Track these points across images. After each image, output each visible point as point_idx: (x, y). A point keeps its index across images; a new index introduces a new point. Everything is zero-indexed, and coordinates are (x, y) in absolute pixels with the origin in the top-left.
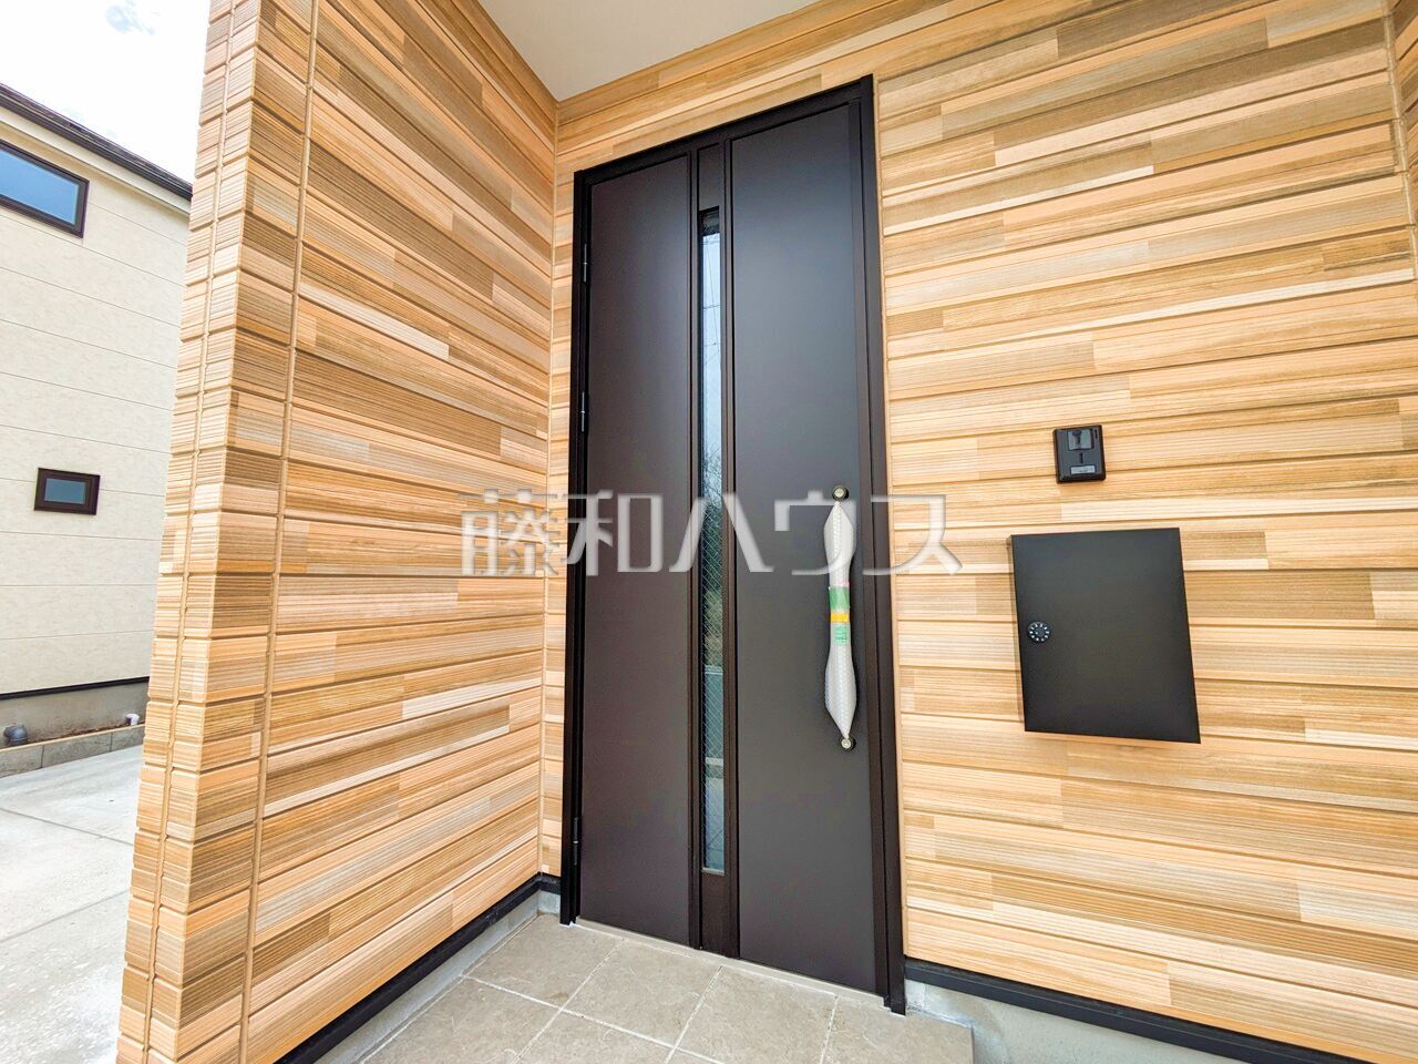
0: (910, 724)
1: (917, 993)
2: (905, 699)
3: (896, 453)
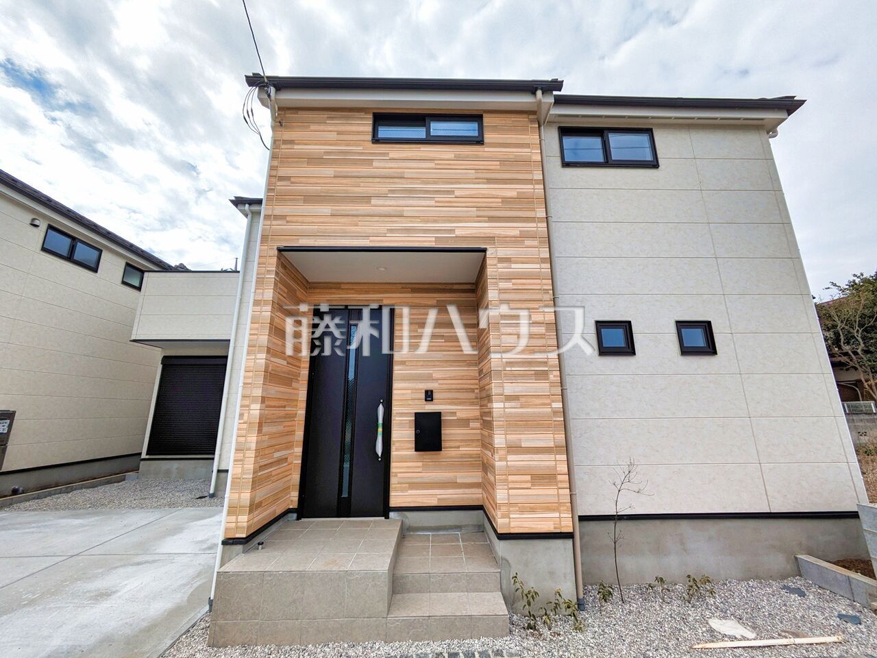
0: (394, 453)
2: (393, 448)
3: (395, 392)
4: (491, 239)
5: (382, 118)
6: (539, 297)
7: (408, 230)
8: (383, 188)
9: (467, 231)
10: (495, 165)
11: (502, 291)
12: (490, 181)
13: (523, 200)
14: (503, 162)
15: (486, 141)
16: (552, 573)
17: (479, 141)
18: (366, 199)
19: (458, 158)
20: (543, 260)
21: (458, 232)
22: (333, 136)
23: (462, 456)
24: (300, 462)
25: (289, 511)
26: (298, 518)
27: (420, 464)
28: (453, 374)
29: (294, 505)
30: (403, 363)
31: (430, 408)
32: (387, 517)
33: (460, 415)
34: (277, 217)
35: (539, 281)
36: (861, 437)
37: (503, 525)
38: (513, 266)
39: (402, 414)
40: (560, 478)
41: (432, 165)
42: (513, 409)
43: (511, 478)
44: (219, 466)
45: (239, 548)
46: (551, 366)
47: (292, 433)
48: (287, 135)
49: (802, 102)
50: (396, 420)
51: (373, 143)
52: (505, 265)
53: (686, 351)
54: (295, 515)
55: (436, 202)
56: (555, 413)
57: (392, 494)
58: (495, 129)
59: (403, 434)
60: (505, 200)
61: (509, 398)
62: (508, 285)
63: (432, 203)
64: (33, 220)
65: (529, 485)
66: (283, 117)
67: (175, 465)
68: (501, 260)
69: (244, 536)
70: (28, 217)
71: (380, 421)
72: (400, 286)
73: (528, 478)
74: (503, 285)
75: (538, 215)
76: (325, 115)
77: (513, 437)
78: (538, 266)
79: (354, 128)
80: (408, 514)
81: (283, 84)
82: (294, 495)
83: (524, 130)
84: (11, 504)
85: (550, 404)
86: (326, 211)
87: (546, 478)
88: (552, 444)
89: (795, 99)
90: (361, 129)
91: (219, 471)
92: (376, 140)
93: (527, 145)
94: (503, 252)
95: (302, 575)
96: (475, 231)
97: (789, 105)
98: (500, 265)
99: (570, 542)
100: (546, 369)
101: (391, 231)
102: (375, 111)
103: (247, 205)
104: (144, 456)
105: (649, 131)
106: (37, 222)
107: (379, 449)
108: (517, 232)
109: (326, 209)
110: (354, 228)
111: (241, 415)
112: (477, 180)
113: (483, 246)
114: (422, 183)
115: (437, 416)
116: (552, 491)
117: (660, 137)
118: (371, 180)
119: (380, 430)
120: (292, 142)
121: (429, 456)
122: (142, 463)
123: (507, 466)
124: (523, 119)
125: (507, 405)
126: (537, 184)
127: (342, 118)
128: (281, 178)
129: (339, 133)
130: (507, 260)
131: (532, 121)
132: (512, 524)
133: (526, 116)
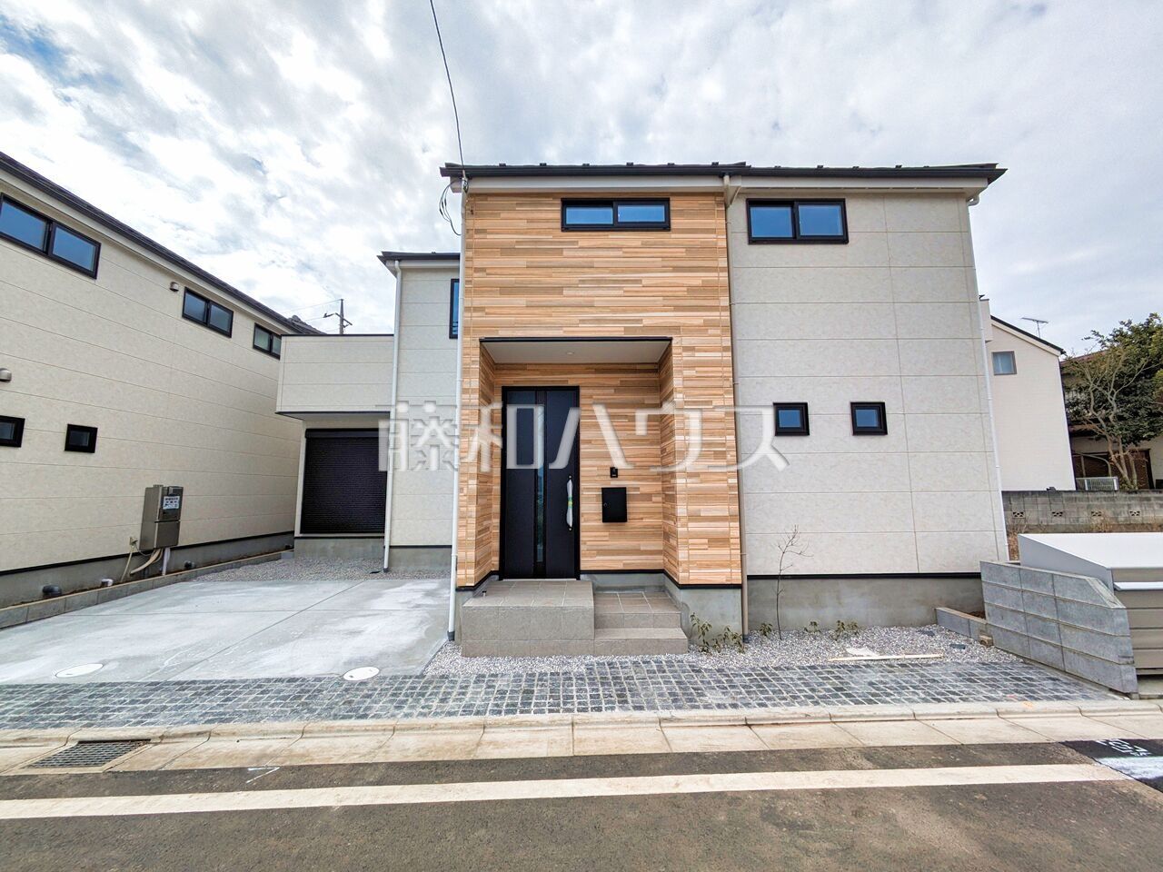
0: (583, 524)
1: (582, 576)
2: (582, 519)
3: (581, 469)
4: (677, 329)
5: (569, 202)
6: (720, 384)
7: (598, 321)
8: (575, 278)
9: (653, 320)
10: (681, 252)
11: (686, 379)
12: (676, 269)
13: (707, 288)
14: (689, 249)
15: (673, 226)
16: (723, 615)
17: (665, 227)
18: (558, 290)
19: (645, 245)
20: (725, 349)
21: (646, 322)
22: (523, 224)
23: (645, 527)
24: (498, 531)
25: (492, 573)
26: (500, 579)
27: (607, 534)
28: (637, 452)
29: (496, 568)
30: (589, 442)
31: (614, 483)
32: (578, 579)
33: (643, 490)
34: (476, 309)
35: (720, 369)
36: (1095, 518)
37: (683, 577)
38: (697, 354)
39: (589, 490)
40: (732, 541)
41: (620, 253)
42: (693, 484)
43: (691, 541)
44: (390, 542)
45: (470, 593)
46: (729, 447)
47: (490, 506)
48: (479, 224)
49: (1003, 171)
50: (584, 494)
51: (562, 231)
52: (690, 353)
53: (858, 431)
54: (497, 577)
55: (625, 291)
56: (731, 487)
57: (582, 559)
58: (682, 213)
59: (591, 507)
60: (691, 289)
61: (691, 475)
62: (692, 373)
63: (621, 292)
64: (173, 283)
65: (706, 547)
66: (473, 204)
67: (331, 543)
68: (686, 349)
69: (473, 585)
70: (167, 281)
71: (570, 495)
72: (584, 367)
73: (706, 541)
74: (687, 373)
75: (722, 304)
76: (514, 201)
77: (693, 508)
78: (720, 354)
79: (543, 215)
80: (596, 576)
81: (476, 173)
82: (495, 560)
83: (710, 214)
84: (196, 576)
85: (727, 480)
86: (521, 302)
87: (719, 541)
88: (727, 514)
89: (997, 167)
90: (550, 215)
91: (391, 547)
92: (566, 228)
93: (713, 231)
94: (687, 341)
95: (528, 609)
96: (661, 321)
97: (989, 173)
98: (684, 354)
99: (739, 591)
100: (724, 449)
101: (583, 321)
102: (564, 196)
103: (397, 262)
104: (297, 533)
105: (841, 203)
106: (176, 287)
107: (570, 521)
108: (701, 322)
109: (521, 300)
110: (548, 319)
111: (461, 490)
112: (664, 269)
113: (669, 336)
114: (610, 273)
115: (623, 491)
116: (725, 551)
117: (853, 208)
118: (562, 270)
119: (570, 503)
120: (483, 231)
121: (615, 526)
122: (296, 541)
123: (688, 531)
124: (710, 201)
125: (689, 480)
126: (722, 271)
127: (531, 204)
128: (477, 270)
129: (530, 221)
130: (692, 349)
131: (718, 204)
132: (691, 577)
133: (713, 198)
